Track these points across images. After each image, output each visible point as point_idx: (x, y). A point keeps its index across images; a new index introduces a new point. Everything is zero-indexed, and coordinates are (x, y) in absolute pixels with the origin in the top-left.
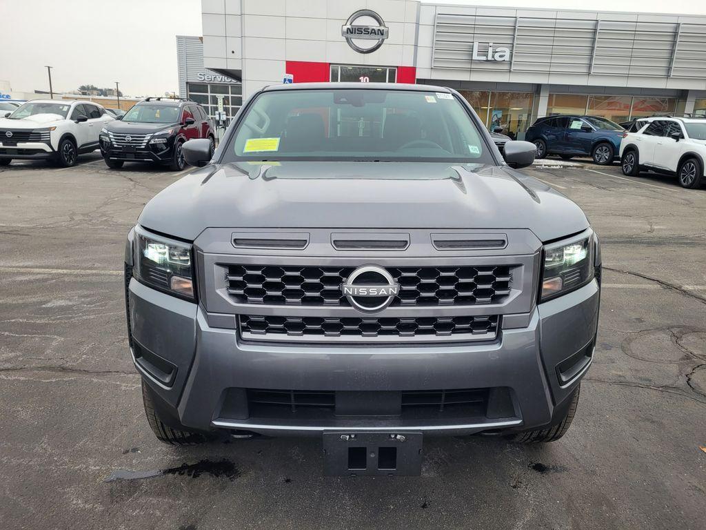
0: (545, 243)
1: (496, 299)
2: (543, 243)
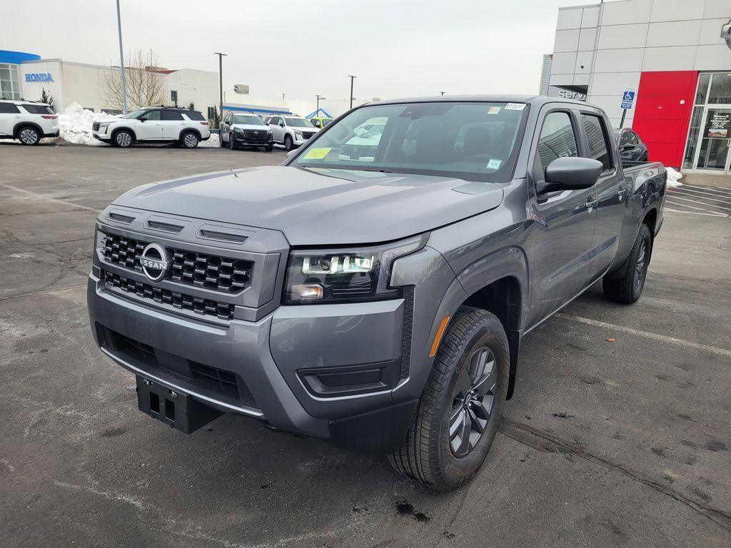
0: (294, 248)
1: (236, 290)
2: (291, 246)
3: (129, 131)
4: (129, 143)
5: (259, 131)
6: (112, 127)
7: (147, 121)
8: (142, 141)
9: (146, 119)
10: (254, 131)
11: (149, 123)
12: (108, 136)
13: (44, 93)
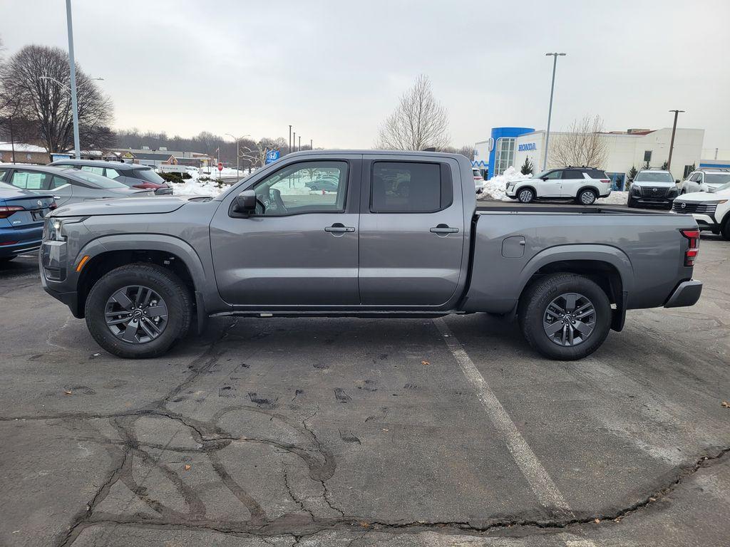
3: (532, 189)
4: (530, 199)
5: (659, 188)
6: (518, 185)
7: (549, 180)
8: (541, 198)
9: (547, 179)
10: (653, 188)
11: (550, 182)
12: (514, 194)
13: (527, 159)
